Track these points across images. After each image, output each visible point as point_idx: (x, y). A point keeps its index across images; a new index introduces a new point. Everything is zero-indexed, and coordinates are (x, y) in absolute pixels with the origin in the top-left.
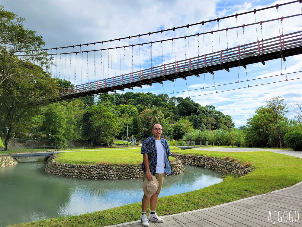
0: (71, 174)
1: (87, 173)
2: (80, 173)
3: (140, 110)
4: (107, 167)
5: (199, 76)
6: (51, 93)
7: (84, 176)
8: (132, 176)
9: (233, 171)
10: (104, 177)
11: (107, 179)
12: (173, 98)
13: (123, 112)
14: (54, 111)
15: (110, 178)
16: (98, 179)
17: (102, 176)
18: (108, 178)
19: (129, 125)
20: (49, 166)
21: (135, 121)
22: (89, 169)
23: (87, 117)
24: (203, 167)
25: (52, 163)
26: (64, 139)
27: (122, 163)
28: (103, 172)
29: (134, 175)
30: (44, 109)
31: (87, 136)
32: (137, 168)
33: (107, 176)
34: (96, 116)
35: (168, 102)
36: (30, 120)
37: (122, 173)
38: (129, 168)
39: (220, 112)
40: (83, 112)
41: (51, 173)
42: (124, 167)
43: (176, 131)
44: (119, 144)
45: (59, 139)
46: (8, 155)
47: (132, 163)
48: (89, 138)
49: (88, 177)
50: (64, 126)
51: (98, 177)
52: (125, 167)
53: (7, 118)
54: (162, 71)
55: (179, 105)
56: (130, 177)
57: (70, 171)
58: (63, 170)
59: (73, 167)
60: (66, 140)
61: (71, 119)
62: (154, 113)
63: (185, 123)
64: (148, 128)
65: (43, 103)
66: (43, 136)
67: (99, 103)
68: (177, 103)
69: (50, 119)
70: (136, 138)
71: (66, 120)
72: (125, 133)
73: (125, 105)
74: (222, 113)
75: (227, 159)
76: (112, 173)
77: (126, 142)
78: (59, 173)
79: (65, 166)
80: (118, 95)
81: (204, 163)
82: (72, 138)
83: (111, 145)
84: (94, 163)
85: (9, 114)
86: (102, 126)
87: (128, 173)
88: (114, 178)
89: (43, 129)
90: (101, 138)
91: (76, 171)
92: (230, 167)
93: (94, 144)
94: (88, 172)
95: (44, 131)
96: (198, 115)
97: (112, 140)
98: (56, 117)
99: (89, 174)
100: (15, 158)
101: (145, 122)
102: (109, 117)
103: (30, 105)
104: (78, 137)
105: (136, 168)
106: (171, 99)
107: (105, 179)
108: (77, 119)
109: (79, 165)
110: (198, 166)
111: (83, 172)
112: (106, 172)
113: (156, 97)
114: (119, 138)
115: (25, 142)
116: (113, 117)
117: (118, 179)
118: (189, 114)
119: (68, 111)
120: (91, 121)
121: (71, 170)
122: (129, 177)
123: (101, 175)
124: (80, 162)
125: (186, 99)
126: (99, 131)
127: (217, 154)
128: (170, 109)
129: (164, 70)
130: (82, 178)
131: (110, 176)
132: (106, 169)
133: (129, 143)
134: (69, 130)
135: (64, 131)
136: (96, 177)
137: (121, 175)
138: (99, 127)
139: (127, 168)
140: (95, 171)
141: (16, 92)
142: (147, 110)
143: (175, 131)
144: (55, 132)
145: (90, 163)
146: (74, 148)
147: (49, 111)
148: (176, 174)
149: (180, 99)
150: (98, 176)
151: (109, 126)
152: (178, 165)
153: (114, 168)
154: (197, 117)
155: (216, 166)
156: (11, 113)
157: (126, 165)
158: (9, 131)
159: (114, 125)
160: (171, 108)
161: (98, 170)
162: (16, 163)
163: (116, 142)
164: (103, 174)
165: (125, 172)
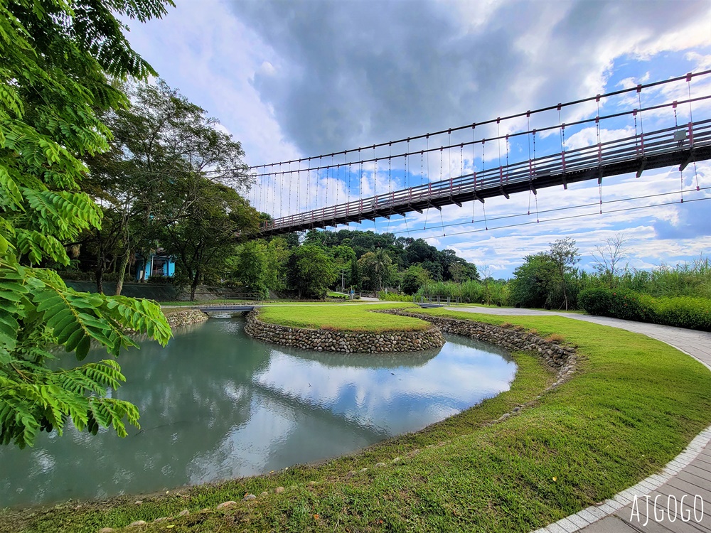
0: (284, 341)
1: (306, 341)
2: (296, 340)
3: (359, 254)
4: (337, 333)
5: (422, 212)
6: (250, 226)
7: (303, 345)
8: (373, 348)
9: (525, 347)
10: (332, 348)
11: (337, 351)
12: (402, 239)
13: (336, 255)
14: (252, 251)
15: (340, 351)
16: (323, 350)
17: (329, 346)
18: (339, 349)
19: (345, 273)
20: (250, 326)
21: (354, 267)
22: (309, 335)
23: (293, 260)
24: (468, 336)
25: (255, 322)
26: (265, 288)
27: (357, 329)
28: (331, 340)
29: (377, 348)
30: (240, 248)
31: (294, 285)
32: (381, 337)
33: (336, 347)
34: (305, 260)
35: (394, 244)
36: (222, 262)
37: (359, 343)
38: (368, 337)
39: (462, 259)
40: (288, 253)
41: (254, 337)
42: (360, 334)
43: (407, 283)
44: (333, 297)
45: (258, 288)
46: (196, 308)
47: (371, 329)
48: (296, 287)
49: (308, 346)
50: (265, 271)
51: (323, 348)
52: (363, 335)
53: (193, 258)
54: (389, 200)
55: (410, 248)
56: (371, 351)
57: (281, 336)
58: (271, 333)
59: (285, 330)
60: (268, 289)
61: (274, 262)
62: (380, 257)
63: (417, 271)
64: (369, 276)
65: (238, 240)
66: (240, 283)
67: (305, 243)
68: (405, 246)
69: (248, 260)
70: (356, 289)
71: (268, 263)
72: (339, 282)
73: (339, 247)
74: (464, 260)
75: (509, 326)
76: (343, 343)
77: (343, 294)
78: (266, 337)
79: (274, 328)
80: (330, 234)
81: (469, 330)
82: (275, 288)
83: (324, 298)
84: (315, 326)
85: (196, 252)
86: (312, 273)
87: (368, 343)
88: (348, 351)
89: (237, 274)
90: (312, 288)
91: (290, 337)
92: (516, 340)
93: (302, 295)
94: (308, 339)
95: (238, 276)
96: (433, 262)
97: (326, 292)
98: (255, 259)
99: (309, 342)
100: (205, 312)
101: (366, 269)
102: (321, 261)
103: (224, 241)
104: (283, 286)
105: (378, 337)
106: (398, 239)
107: (333, 351)
108: (281, 263)
109: (294, 327)
110: (459, 334)
111: (300, 339)
112: (334, 341)
113: (380, 237)
114: (333, 288)
115: (216, 291)
116: (328, 261)
117: (353, 352)
118: (421, 260)
119: (270, 252)
120: (298, 266)
121: (283, 335)
122: (369, 350)
123: (327, 344)
124: (295, 324)
125: (418, 240)
126: (309, 278)
127: (489, 318)
128: (397, 253)
129: (392, 200)
130: (300, 347)
131: (341, 346)
132: (334, 336)
133: (347, 295)
134: (271, 276)
135: (264, 278)
136: (320, 348)
137: (357, 347)
138: (309, 275)
139: (366, 337)
140: (318, 338)
141: (205, 222)
142: (369, 253)
143: (406, 281)
144: (253, 278)
145: (309, 325)
146: (277, 300)
147: (246, 251)
148: (436, 347)
149: (410, 240)
150: (323, 346)
151: (321, 273)
152: (437, 334)
153: (346, 335)
154: (432, 264)
155: (488, 336)
156: (199, 251)
157: (364, 332)
158: (197, 275)
159: (328, 271)
160: (398, 251)
161: (323, 337)
162: (206, 318)
163: (330, 293)
164: (331, 344)
165: (363, 342)
